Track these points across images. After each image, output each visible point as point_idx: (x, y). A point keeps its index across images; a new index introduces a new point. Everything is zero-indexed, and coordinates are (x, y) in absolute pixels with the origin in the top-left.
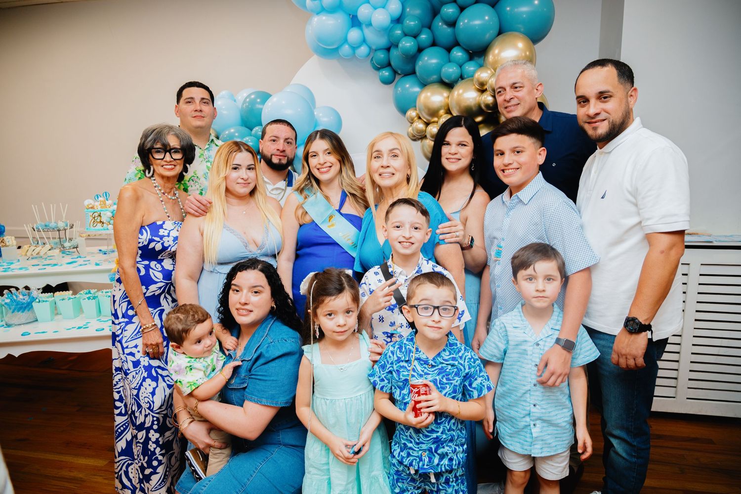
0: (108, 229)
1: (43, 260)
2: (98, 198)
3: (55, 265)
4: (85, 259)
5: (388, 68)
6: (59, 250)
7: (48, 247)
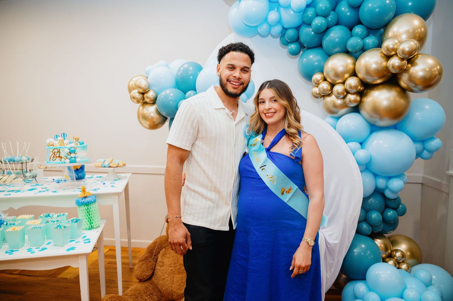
0: (65, 163)
1: (7, 187)
2: (57, 138)
3: (18, 191)
4: (43, 187)
5: (297, 43)
6: (22, 179)
7: (13, 176)
